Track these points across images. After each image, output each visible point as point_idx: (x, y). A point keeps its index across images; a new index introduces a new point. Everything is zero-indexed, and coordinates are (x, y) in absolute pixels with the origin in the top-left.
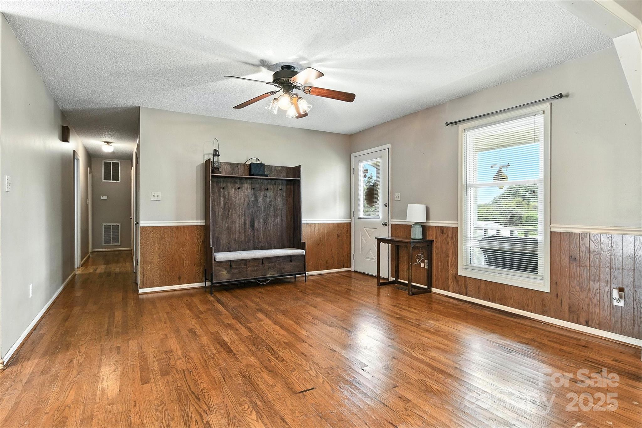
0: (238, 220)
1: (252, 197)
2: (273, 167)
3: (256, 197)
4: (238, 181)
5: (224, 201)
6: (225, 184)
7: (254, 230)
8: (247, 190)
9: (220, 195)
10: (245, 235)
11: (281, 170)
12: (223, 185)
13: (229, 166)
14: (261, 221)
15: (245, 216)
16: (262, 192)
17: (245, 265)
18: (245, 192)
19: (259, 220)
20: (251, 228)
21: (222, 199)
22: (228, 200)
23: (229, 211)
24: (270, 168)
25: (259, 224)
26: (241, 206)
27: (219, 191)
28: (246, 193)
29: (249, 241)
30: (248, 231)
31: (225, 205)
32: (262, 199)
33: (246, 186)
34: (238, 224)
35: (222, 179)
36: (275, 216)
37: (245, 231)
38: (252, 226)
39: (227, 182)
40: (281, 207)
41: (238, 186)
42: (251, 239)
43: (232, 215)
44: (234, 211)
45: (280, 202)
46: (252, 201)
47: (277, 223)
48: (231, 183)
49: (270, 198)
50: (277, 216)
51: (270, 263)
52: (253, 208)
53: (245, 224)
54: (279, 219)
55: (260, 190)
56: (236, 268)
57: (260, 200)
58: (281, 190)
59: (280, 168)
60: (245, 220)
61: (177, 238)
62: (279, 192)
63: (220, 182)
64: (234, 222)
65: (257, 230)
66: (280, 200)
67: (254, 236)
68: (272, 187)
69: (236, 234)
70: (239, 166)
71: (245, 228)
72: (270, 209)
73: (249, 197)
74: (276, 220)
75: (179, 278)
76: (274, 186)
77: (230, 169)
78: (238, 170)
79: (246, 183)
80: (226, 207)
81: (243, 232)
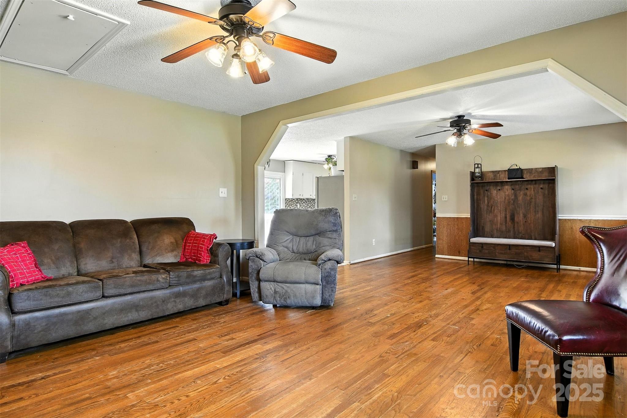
0: (499, 214)
1: (512, 196)
2: (534, 170)
3: (516, 196)
4: (499, 184)
5: (488, 200)
6: (488, 187)
7: (514, 223)
8: (507, 190)
9: (484, 196)
10: (506, 227)
11: (542, 171)
12: (487, 188)
13: (491, 174)
14: (521, 215)
15: (506, 211)
16: (522, 192)
17: (494, 248)
18: (505, 192)
19: (520, 215)
20: (511, 221)
21: (486, 198)
22: (491, 199)
23: (492, 207)
24: (530, 171)
25: (520, 218)
26: (502, 204)
27: (484, 192)
28: (507, 193)
29: (509, 231)
30: (509, 224)
31: (488, 203)
32: (522, 197)
33: (507, 187)
34: (500, 218)
35: (486, 184)
36: (536, 212)
37: (506, 223)
38: (512, 219)
39: (490, 185)
40: (542, 204)
41: (498, 188)
42: (512, 229)
43: (494, 210)
44: (496, 208)
45: (540, 199)
46: (512, 200)
47: (538, 218)
48: (493, 186)
49: (530, 196)
50: (538, 212)
51: (517, 249)
52: (513, 205)
53: (506, 217)
54: (539, 215)
55: (520, 190)
56: (487, 249)
57: (520, 198)
58: (542, 188)
59: (540, 170)
60: (506, 215)
61: (458, 225)
62: (540, 190)
63: (485, 186)
64: (496, 216)
65: (518, 223)
66: (541, 197)
67: (514, 228)
68: (532, 187)
69: (497, 225)
70: (500, 173)
71: (506, 221)
72: (530, 205)
73: (509, 197)
74: (537, 215)
75: (459, 252)
76: (535, 186)
77: (492, 176)
78: (500, 176)
79: (507, 185)
80: (490, 204)
81: (504, 223)
